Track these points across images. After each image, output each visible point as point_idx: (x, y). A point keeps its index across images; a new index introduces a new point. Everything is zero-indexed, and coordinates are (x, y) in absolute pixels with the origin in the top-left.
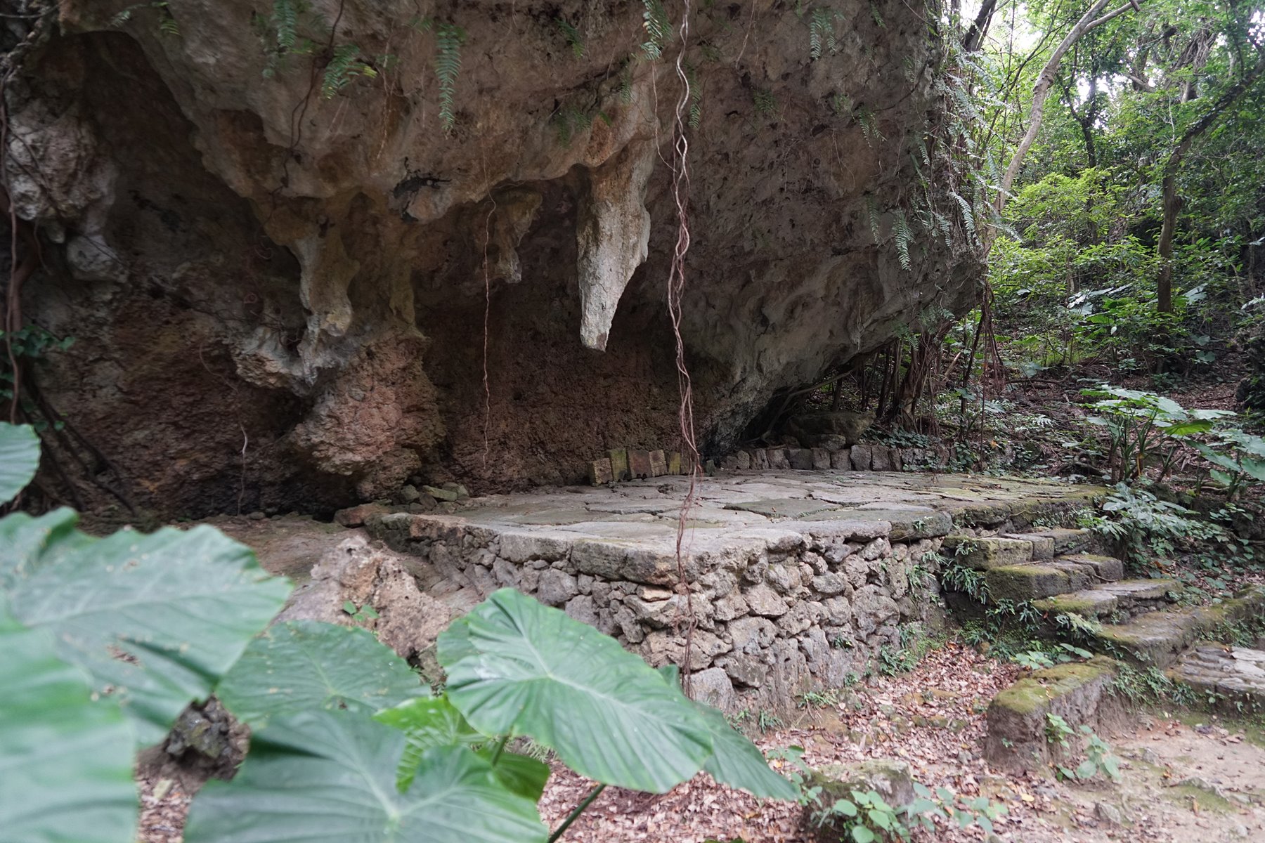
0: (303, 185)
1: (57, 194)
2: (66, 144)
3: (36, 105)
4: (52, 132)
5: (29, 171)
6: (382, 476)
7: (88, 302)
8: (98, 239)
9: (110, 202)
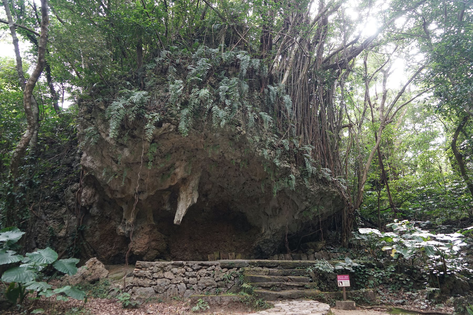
0: (119, 196)
1: (88, 201)
2: (90, 192)
3: (87, 186)
4: (88, 190)
5: (84, 197)
6: (148, 256)
7: (94, 220)
8: (95, 208)
9: (97, 201)
